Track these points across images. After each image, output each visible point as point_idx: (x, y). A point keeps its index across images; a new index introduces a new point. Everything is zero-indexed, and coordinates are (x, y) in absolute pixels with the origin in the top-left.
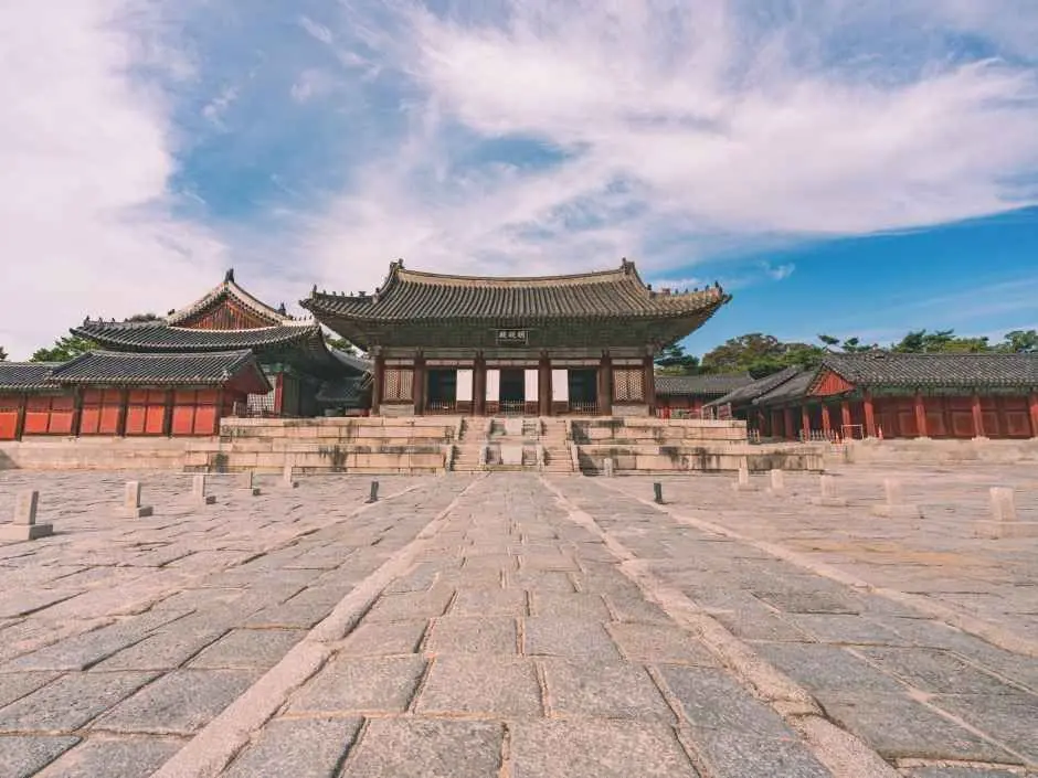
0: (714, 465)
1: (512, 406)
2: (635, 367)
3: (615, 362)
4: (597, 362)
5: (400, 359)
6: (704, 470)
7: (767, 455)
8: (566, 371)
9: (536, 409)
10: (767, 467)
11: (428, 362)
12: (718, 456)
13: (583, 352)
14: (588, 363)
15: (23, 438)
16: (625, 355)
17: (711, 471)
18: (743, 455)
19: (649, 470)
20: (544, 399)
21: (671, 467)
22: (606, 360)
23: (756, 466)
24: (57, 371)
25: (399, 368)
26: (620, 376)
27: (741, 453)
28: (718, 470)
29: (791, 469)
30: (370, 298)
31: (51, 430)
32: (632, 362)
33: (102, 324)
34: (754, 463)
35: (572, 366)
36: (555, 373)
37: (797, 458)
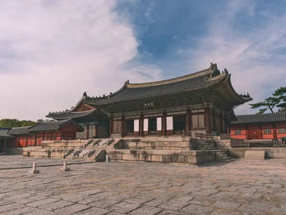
0: (149, 159)
1: (153, 132)
2: (201, 113)
3: (193, 112)
4: (185, 112)
5: (118, 117)
6: (145, 161)
7: (171, 155)
8: (172, 117)
9: (161, 134)
10: (170, 161)
11: (126, 118)
12: (151, 155)
13: (179, 108)
14: (181, 113)
15: (27, 146)
16: (197, 108)
17: (148, 162)
18: (160, 155)
19: (126, 160)
20: (164, 129)
21: (134, 159)
22: (189, 111)
23: (166, 160)
24: (29, 128)
25: (118, 120)
26: (194, 118)
27: (160, 154)
28: (151, 161)
29: (181, 162)
30: (107, 97)
31: (32, 145)
32: (200, 111)
33: (53, 113)
34: (165, 158)
35: (175, 115)
36: (167, 118)
37: (183, 157)
